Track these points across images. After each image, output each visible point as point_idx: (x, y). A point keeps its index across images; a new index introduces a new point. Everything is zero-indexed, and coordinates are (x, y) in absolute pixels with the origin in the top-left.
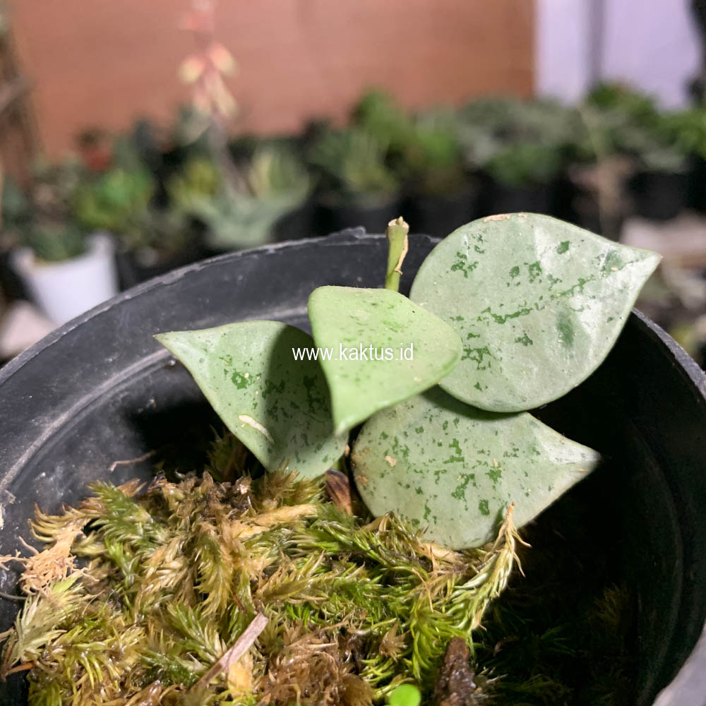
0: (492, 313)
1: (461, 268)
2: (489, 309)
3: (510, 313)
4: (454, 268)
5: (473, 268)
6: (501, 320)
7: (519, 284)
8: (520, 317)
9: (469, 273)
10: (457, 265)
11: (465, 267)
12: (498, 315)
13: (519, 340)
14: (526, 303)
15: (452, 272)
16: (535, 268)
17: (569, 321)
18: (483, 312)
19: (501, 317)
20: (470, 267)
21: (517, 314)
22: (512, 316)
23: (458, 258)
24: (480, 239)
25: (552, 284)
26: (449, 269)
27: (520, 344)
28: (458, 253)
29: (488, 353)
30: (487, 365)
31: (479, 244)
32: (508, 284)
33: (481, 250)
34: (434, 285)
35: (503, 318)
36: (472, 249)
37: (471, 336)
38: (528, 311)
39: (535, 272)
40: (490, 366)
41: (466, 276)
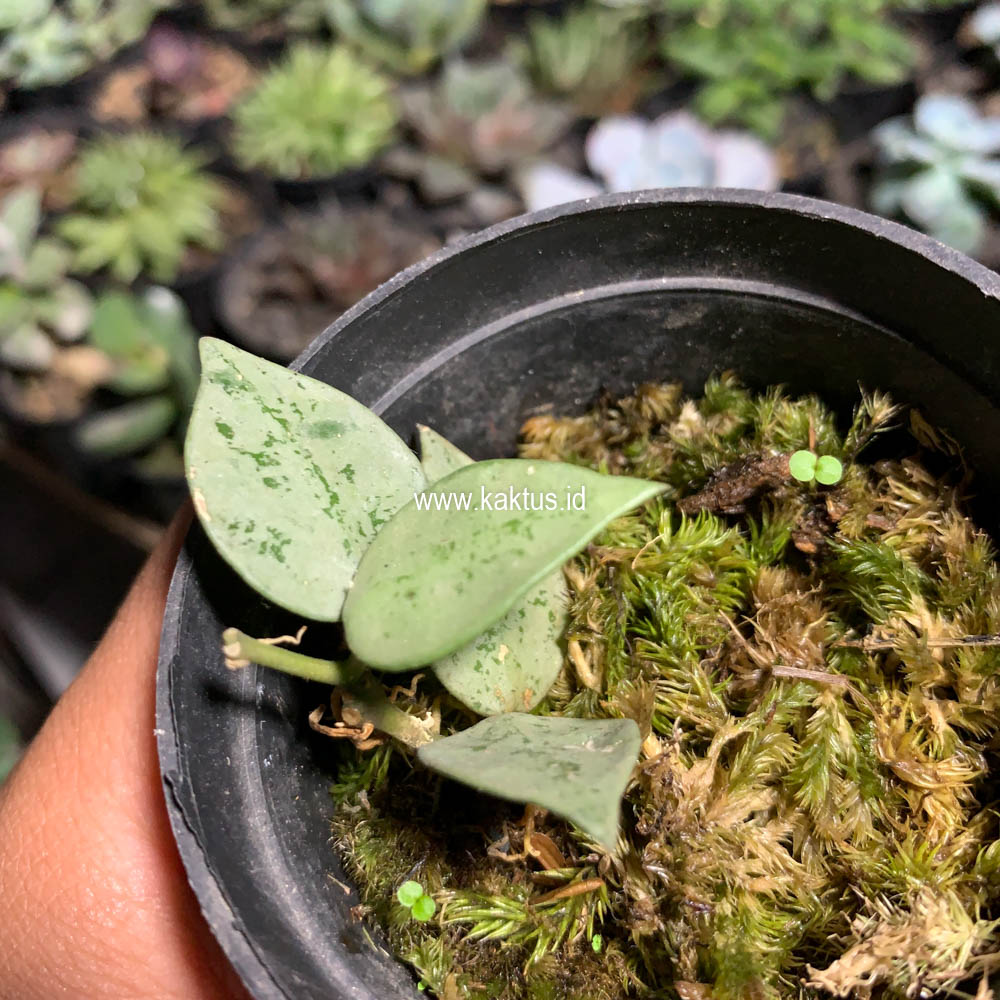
0: (329, 506)
1: (279, 550)
2: (326, 511)
3: (324, 486)
4: (281, 559)
5: (276, 533)
6: (335, 499)
7: (285, 478)
8: (324, 475)
9: (285, 538)
10: (276, 554)
11: (277, 543)
12: (329, 500)
13: (349, 478)
14: (308, 469)
15: (287, 561)
16: (261, 459)
17: (315, 424)
18: (332, 517)
19: (331, 497)
20: (277, 536)
21: (323, 479)
22: (327, 486)
23: (267, 553)
24: (233, 527)
25: (275, 441)
26: (283, 565)
27: (354, 477)
28: (261, 553)
29: (375, 512)
30: (389, 514)
31: (243, 526)
32: (288, 490)
33: (250, 524)
34: (309, 584)
35: (331, 494)
36: (249, 535)
37: (361, 532)
38: (316, 467)
39: (266, 460)
40: (387, 510)
41: (288, 542)
